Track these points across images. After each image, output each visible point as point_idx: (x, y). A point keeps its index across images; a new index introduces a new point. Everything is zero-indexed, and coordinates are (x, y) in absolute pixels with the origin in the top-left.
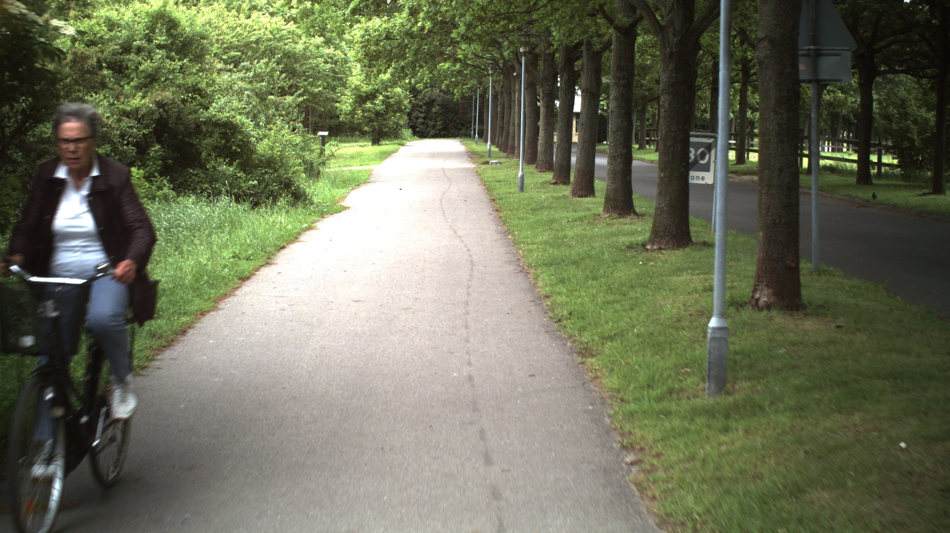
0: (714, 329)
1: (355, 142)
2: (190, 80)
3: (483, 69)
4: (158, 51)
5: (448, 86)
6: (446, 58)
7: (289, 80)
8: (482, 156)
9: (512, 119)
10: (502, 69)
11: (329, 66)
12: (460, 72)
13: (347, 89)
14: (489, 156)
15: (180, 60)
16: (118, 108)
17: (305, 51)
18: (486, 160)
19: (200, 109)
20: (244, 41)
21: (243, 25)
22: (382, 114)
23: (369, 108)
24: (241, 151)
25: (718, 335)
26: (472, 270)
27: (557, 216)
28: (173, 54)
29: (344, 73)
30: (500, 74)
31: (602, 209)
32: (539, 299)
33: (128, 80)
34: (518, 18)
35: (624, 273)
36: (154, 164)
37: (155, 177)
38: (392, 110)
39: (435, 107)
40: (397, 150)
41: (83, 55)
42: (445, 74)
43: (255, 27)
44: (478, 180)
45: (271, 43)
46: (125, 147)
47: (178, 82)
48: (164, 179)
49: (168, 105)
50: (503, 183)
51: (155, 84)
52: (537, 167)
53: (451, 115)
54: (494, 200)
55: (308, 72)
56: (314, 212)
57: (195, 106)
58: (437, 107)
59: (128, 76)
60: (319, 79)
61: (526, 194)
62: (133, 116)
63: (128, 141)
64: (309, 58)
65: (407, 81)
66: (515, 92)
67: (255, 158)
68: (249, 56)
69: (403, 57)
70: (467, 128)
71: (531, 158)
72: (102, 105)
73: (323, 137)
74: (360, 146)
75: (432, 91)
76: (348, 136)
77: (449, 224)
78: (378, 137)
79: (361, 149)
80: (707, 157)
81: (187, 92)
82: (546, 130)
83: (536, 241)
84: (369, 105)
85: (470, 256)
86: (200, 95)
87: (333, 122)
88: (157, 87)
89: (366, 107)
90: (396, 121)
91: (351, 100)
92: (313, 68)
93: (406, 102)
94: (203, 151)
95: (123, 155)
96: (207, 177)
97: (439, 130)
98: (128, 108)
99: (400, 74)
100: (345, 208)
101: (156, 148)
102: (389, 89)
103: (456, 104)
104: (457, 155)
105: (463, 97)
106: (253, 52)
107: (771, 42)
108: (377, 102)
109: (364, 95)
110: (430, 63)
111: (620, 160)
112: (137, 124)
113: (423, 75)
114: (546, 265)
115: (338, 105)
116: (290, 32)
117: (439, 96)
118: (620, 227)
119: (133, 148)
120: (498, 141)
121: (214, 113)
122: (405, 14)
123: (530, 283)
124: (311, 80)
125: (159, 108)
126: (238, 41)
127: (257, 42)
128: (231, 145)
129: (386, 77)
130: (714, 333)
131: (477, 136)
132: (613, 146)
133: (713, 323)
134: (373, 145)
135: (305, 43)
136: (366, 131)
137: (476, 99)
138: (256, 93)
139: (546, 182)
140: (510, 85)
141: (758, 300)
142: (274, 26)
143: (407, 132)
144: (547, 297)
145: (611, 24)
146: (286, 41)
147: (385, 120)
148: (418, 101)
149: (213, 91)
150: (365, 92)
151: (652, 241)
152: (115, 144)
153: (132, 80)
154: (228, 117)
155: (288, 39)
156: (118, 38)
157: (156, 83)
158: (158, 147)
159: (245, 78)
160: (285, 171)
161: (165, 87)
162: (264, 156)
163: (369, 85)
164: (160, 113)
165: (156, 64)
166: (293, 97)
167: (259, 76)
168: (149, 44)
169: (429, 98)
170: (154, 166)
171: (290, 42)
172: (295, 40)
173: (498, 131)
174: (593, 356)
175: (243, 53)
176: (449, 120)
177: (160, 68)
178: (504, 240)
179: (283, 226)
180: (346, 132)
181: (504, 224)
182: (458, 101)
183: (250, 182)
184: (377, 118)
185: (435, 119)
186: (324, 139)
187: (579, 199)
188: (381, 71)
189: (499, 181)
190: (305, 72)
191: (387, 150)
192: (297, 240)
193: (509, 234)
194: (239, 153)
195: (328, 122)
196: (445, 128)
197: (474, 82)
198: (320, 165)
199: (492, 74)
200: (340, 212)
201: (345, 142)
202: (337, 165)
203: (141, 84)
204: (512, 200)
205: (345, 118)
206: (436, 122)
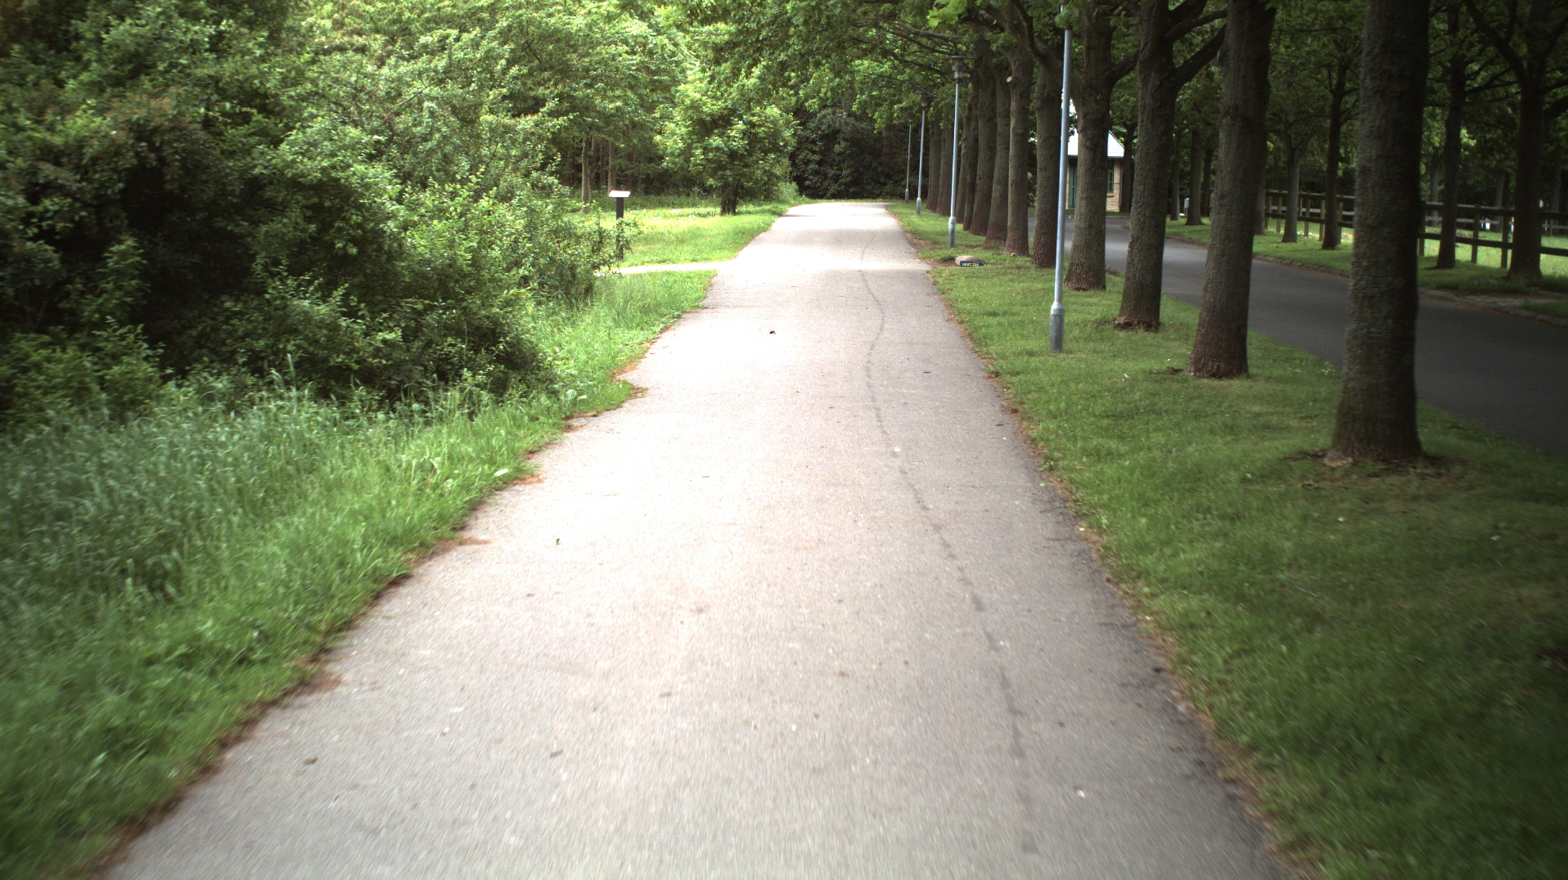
2: (230, 68)
5: (863, 106)
6: (864, 50)
7: (556, 85)
8: (935, 245)
11: (637, 58)
12: (889, 80)
13: (676, 107)
14: (952, 244)
15: (215, 20)
16: (30, 138)
17: (590, 29)
18: (949, 252)
19: (258, 143)
22: (742, 155)
23: (718, 144)
24: (361, 252)
33: (78, 68)
36: (119, 288)
38: (760, 149)
39: (839, 143)
40: (769, 225)
45: (520, 12)
46: (29, 244)
47: (200, 73)
48: (130, 332)
49: (163, 133)
50: (1003, 320)
51: (143, 77)
53: (868, 159)
54: (997, 374)
55: (595, 70)
56: (547, 412)
57: (246, 136)
58: (843, 144)
59: (76, 58)
60: (617, 85)
62: (70, 161)
64: (598, 43)
65: (789, 92)
66: (1007, 116)
69: (784, 43)
70: (897, 182)
73: (620, 200)
74: (699, 215)
75: (834, 113)
76: (679, 194)
78: (732, 198)
79: (700, 222)
83: (1180, 568)
84: (716, 141)
86: (263, 109)
87: (652, 169)
88: (147, 85)
89: (710, 144)
90: (767, 168)
91: (684, 130)
92: (604, 64)
93: (787, 134)
94: (259, 253)
95: (24, 264)
97: (845, 184)
98: (57, 140)
99: (777, 76)
100: (634, 392)
101: (123, 247)
102: (756, 109)
103: (878, 138)
104: (885, 240)
105: (890, 127)
108: (733, 133)
109: (708, 118)
110: (835, 57)
112: (80, 181)
113: (819, 84)
115: (658, 138)
117: (847, 124)
120: (962, 210)
121: (293, 158)
124: (600, 85)
125: (139, 139)
128: (333, 238)
131: (919, 199)
134: (724, 212)
135: (590, 12)
136: (711, 186)
137: (916, 130)
138: (454, 107)
139: (1102, 323)
143: (788, 189)
147: (746, 165)
148: (808, 132)
149: (301, 99)
150: (711, 115)
153: (86, 66)
154: (324, 170)
157: (147, 74)
158: (130, 243)
159: (427, 70)
160: (485, 298)
161: (166, 86)
162: (428, 262)
163: (717, 99)
164: (137, 154)
165: (149, 28)
166: (535, 117)
167: (459, 68)
169: (829, 126)
170: (118, 294)
176: (864, 167)
177: (158, 38)
178: (1071, 547)
179: (433, 481)
180: (677, 186)
181: (1051, 469)
182: (880, 133)
183: (381, 336)
184: (731, 163)
185: (838, 165)
186: (620, 207)
187: (1215, 383)
188: (739, 70)
189: (994, 314)
190: (587, 71)
191: (748, 226)
192: (458, 534)
193: (1080, 516)
194: (354, 258)
195: (644, 168)
196: (856, 182)
197: (916, 97)
198: (596, 267)
199: (960, 81)
200: (619, 406)
201: (673, 205)
202: (646, 259)
203: (107, 77)
204: (1043, 378)
205: (674, 163)
206: (841, 170)
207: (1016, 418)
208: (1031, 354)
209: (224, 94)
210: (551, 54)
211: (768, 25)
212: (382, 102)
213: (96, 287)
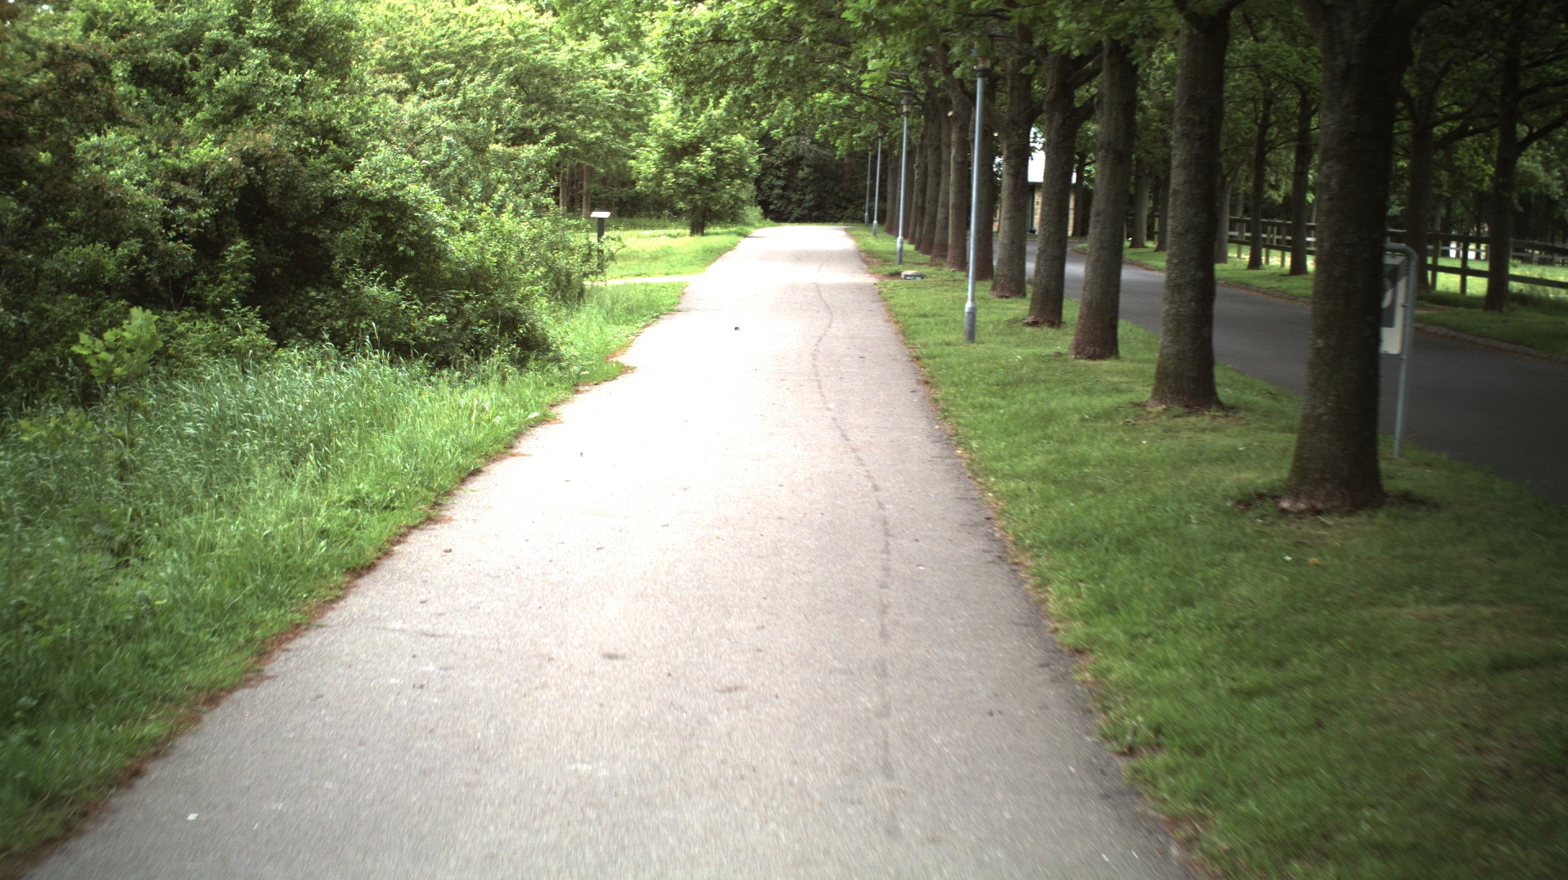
1: (663, 228)
2: (314, 110)
3: (891, 105)
4: (254, 51)
5: (825, 134)
6: (824, 83)
7: (542, 116)
8: (886, 261)
10: (922, 104)
11: (616, 91)
12: (848, 109)
13: (649, 134)
14: (901, 262)
15: (300, 70)
16: (164, 163)
17: (572, 64)
18: (894, 268)
19: (335, 169)
20: (461, 44)
21: (461, 15)
22: (710, 180)
23: (687, 169)
24: (417, 254)
26: (887, 550)
27: (1054, 404)
28: (287, 57)
29: (646, 107)
30: (918, 114)
31: (1149, 395)
33: (193, 108)
35: (1253, 584)
36: (235, 279)
37: (231, 307)
38: (727, 174)
39: (803, 170)
40: (735, 245)
41: (68, 52)
42: (822, 113)
43: (483, 20)
44: (883, 311)
45: (510, 49)
46: (172, 244)
47: (291, 114)
48: (250, 310)
49: (267, 160)
50: (931, 320)
51: (245, 116)
52: (994, 288)
53: (831, 184)
54: (918, 358)
55: (577, 102)
56: (560, 379)
57: (325, 163)
58: (807, 170)
59: (192, 100)
60: (596, 116)
61: (980, 348)
62: (195, 181)
63: (177, 232)
64: (580, 78)
65: (754, 122)
66: (949, 146)
67: (446, 269)
69: (749, 78)
70: (859, 207)
71: (985, 271)
72: (131, 157)
73: (601, 220)
74: (670, 236)
75: (798, 141)
76: (650, 217)
77: (830, 414)
78: (701, 220)
79: (671, 242)
81: (311, 136)
82: (1012, 219)
83: (1020, 468)
84: (686, 164)
85: (881, 505)
86: (336, 141)
87: (625, 192)
88: (249, 123)
89: (681, 168)
90: (734, 193)
91: (656, 155)
92: (586, 96)
93: (752, 160)
94: (337, 253)
95: (167, 259)
96: (342, 306)
97: (808, 208)
98: (185, 165)
99: (743, 106)
100: (625, 369)
101: (237, 247)
102: (723, 138)
103: (840, 164)
104: (841, 258)
105: (851, 153)
106: (478, 64)
108: (701, 159)
109: (679, 146)
110: (796, 90)
111: (1189, 294)
112: (204, 196)
113: (783, 114)
114: (1057, 545)
115: (632, 162)
116: (544, 30)
117: (810, 150)
119: (188, 246)
120: (914, 231)
121: (363, 181)
124: (582, 117)
125: (248, 165)
126: (451, 44)
127: (486, 46)
128: (396, 243)
129: (716, 112)
131: (875, 221)
132: (1176, 265)
134: (693, 233)
135: (572, 50)
136: (681, 209)
137: (875, 157)
138: (467, 139)
139: (1015, 321)
140: (939, 133)
142: (517, 19)
143: (753, 212)
144: (1080, 653)
146: (538, 47)
147: (714, 190)
148: (773, 158)
149: (365, 133)
150: (682, 143)
151: (1294, 491)
152: (153, 237)
153: (200, 107)
154: (387, 190)
155: (541, 42)
156: (175, 24)
157: (249, 114)
158: (244, 244)
159: (445, 108)
160: (508, 293)
161: (265, 124)
162: (464, 264)
163: (687, 129)
164: (248, 176)
165: (250, 76)
166: (536, 147)
167: (472, 106)
168: (236, 37)
169: (793, 153)
170: (235, 283)
171: (545, 49)
172: (554, 41)
175: (458, 67)
176: (826, 192)
177: (256, 85)
178: (948, 461)
179: (486, 417)
180: (648, 209)
181: (945, 417)
182: (842, 159)
183: (431, 318)
184: (700, 188)
185: (802, 190)
186: (601, 226)
187: (1090, 363)
188: (707, 101)
189: (925, 316)
190: (570, 103)
191: (716, 246)
192: (510, 451)
193: (959, 444)
194: (411, 258)
195: (618, 192)
196: (819, 206)
197: (873, 127)
198: (586, 275)
199: (907, 114)
200: (615, 378)
201: (645, 227)
202: (625, 273)
203: (217, 115)
204: (954, 360)
205: (646, 187)
206: (804, 195)
207: (927, 387)
208: (948, 344)
209: (310, 132)
210: (537, 88)
211: (735, 61)
212: (405, 134)
213: (217, 278)
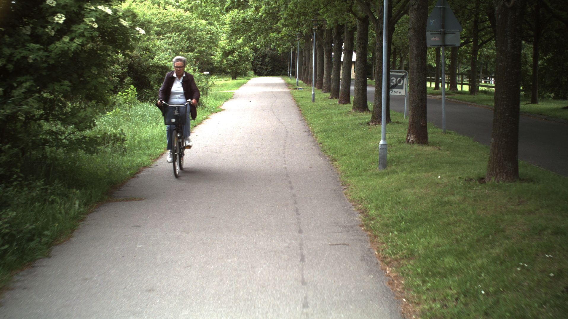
0: (381, 145)
1: (222, 78)
2: (144, 45)
3: (294, 37)
5: (274, 46)
8: (294, 85)
9: (310, 65)
11: (209, 35)
12: (281, 38)
13: (218, 48)
14: (298, 85)
17: (196, 27)
18: (295, 87)
19: (149, 59)
20: (162, 22)
21: (162, 13)
22: (238, 62)
23: (230, 59)
25: (383, 147)
26: (287, 134)
27: (330, 112)
29: (217, 39)
30: (303, 40)
31: (352, 109)
32: (316, 145)
34: (310, 15)
35: (357, 133)
38: (243, 60)
39: (267, 58)
40: (247, 82)
42: (273, 40)
43: (168, 14)
44: (291, 97)
45: (177, 23)
46: (113, 78)
49: (134, 57)
50: (304, 98)
52: (322, 90)
53: (276, 63)
54: (299, 106)
55: (197, 39)
56: (207, 111)
57: (146, 57)
60: (203, 43)
61: (316, 103)
62: (117, 63)
63: (115, 75)
64: (198, 31)
65: (252, 44)
68: (165, 30)
69: (250, 31)
70: (286, 70)
71: (319, 86)
73: (207, 74)
74: (225, 80)
75: (265, 49)
77: (276, 116)
78: (235, 75)
79: (225, 82)
80: (402, 82)
81: (143, 51)
82: (327, 70)
83: (318, 123)
84: (230, 57)
85: (286, 129)
86: (149, 52)
87: (210, 67)
89: (228, 59)
90: (245, 66)
91: (220, 54)
92: (200, 37)
93: (251, 55)
94: (151, 80)
96: (154, 93)
97: (269, 71)
99: (249, 40)
100: (223, 110)
102: (242, 48)
103: (279, 57)
104: (280, 85)
105: (283, 53)
106: (167, 27)
107: (414, 29)
108: (235, 55)
109: (228, 51)
110: (265, 33)
111: (361, 84)
113: (260, 40)
114: (321, 132)
115: (213, 57)
116: (187, 17)
117: (269, 52)
118: (360, 116)
119: (117, 78)
120: (303, 77)
121: (157, 61)
122: (252, 10)
123: (314, 139)
124: (199, 43)
126: (159, 22)
127: (169, 22)
129: (240, 41)
130: (381, 146)
131: (291, 74)
132: (357, 77)
133: (381, 142)
134: (232, 80)
135: (196, 23)
136: (228, 72)
137: (290, 54)
138: (174, 51)
139: (327, 98)
141: (409, 140)
142: (179, 14)
143: (251, 73)
144: (321, 143)
145: (356, 17)
147: (239, 65)
148: (257, 55)
149: (156, 50)
151: (372, 121)
154: (163, 64)
155: (186, 21)
158: (129, 78)
159: (168, 42)
163: (230, 46)
166: (193, 53)
167: (175, 42)
169: (264, 53)
171: (188, 23)
172: (190, 21)
173: (302, 72)
174: (336, 161)
175: (162, 29)
176: (275, 66)
180: (218, 72)
181: (303, 116)
184: (235, 65)
185: (267, 65)
188: (237, 38)
191: (241, 82)
193: (305, 120)
195: (207, 67)
197: (289, 44)
199: (299, 40)
200: (221, 112)
204: (308, 106)
205: (217, 65)
206: (268, 67)
208: (307, 103)
